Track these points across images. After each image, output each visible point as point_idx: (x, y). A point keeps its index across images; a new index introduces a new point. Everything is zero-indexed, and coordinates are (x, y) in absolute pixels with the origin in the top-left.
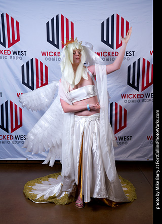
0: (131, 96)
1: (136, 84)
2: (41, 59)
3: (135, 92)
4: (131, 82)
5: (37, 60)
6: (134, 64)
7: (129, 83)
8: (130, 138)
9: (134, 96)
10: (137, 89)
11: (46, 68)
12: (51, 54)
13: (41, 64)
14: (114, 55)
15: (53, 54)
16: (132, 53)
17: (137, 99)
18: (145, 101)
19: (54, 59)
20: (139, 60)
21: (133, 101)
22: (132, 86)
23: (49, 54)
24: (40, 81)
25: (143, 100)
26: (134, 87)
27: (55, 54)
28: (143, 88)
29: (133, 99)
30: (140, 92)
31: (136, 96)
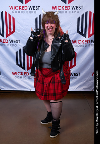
0: (80, 42)
1: (84, 32)
2: (9, 12)
3: (83, 38)
4: (80, 30)
5: (6, 13)
6: (83, 16)
7: (78, 31)
8: (78, 74)
9: (82, 42)
10: (85, 36)
11: (13, 19)
12: (17, 8)
13: (10, 16)
14: (67, 9)
15: (18, 8)
16: (81, 7)
17: (85, 44)
18: (91, 45)
19: (19, 12)
20: (86, 13)
21: (81, 46)
22: (81, 33)
23: (15, 7)
24: (9, 29)
25: (89, 45)
26: (82, 35)
27: (20, 8)
28: (90, 36)
29: (81, 44)
30: (87, 38)
31: (84, 42)
